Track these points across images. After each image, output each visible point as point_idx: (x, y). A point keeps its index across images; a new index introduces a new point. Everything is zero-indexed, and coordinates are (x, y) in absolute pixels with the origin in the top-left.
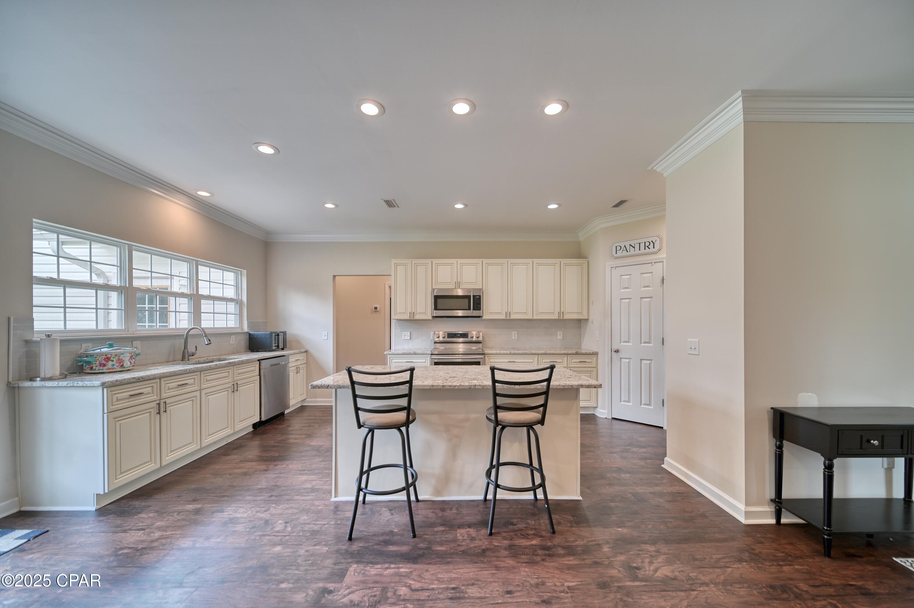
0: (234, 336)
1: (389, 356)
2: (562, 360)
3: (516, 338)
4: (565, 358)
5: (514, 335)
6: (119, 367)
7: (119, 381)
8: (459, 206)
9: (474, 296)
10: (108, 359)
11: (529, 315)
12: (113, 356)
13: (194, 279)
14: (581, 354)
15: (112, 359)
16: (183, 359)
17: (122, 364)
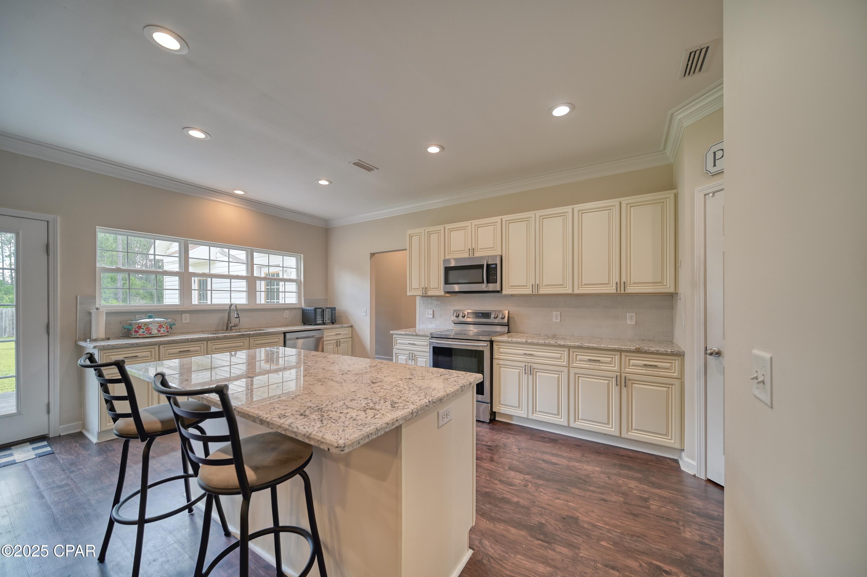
0: (288, 311)
1: (394, 336)
2: (610, 359)
3: (559, 320)
4: (617, 357)
5: (555, 316)
6: (148, 333)
7: (111, 346)
8: (434, 150)
9: (488, 265)
10: (140, 327)
11: (567, 288)
12: (143, 325)
13: (250, 264)
14: (646, 352)
15: (142, 327)
16: (227, 329)
17: (150, 331)
